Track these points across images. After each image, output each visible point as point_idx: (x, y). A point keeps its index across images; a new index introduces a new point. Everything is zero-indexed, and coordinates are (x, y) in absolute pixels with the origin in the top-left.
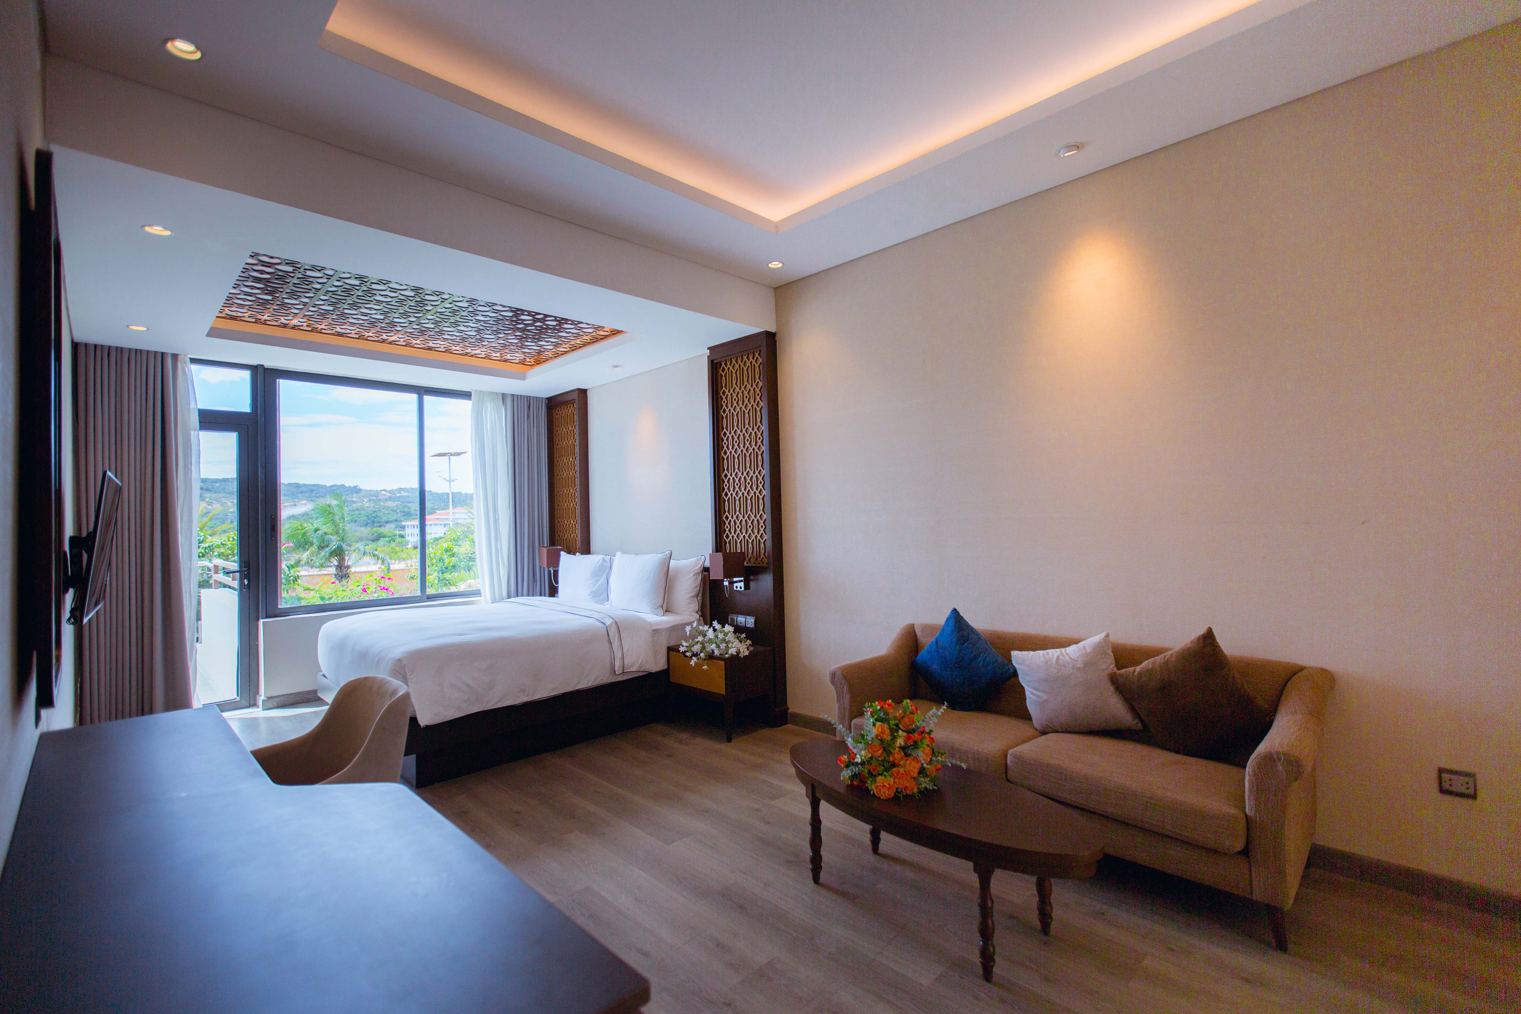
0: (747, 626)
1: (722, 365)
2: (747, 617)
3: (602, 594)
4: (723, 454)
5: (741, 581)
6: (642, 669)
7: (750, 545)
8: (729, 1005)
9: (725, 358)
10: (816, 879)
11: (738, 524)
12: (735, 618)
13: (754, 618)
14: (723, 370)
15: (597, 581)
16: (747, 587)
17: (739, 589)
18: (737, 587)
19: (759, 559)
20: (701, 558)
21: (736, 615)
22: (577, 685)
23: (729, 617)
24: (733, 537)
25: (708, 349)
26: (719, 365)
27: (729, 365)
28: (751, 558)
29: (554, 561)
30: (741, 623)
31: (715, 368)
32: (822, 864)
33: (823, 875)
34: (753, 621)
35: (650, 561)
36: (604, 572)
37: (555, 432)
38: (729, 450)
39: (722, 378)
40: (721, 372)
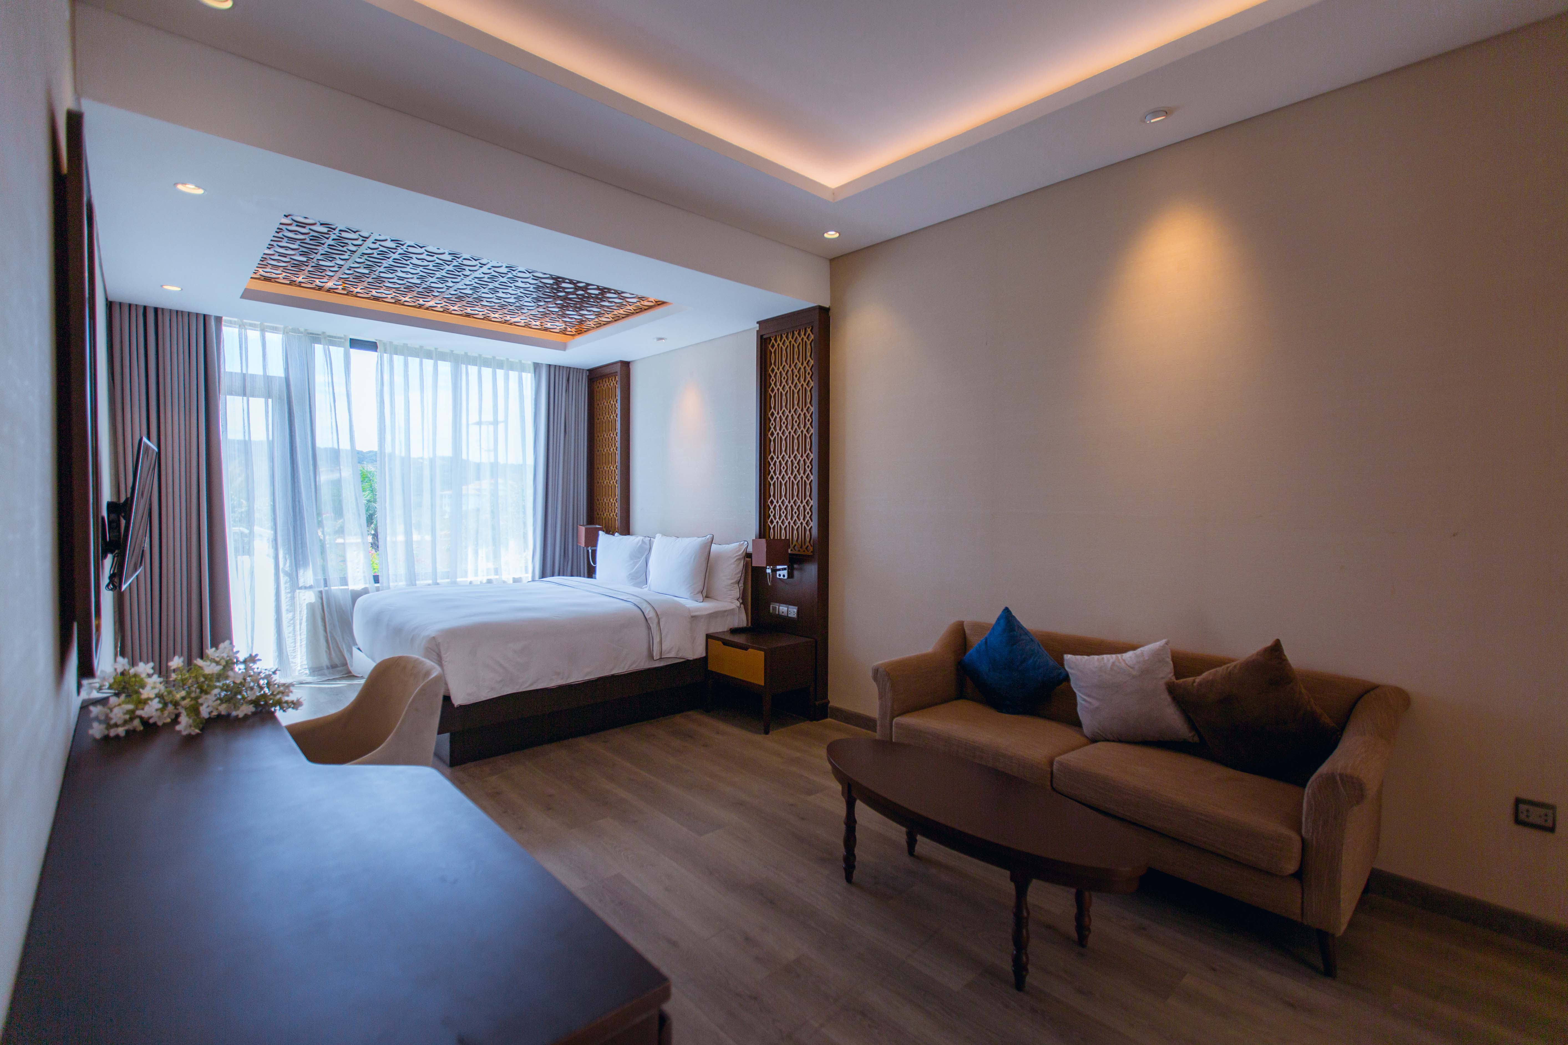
0: (789, 615)
1: (771, 340)
2: (790, 606)
3: (641, 576)
4: (769, 436)
5: (785, 569)
6: (680, 655)
7: (795, 532)
8: (756, 998)
9: (775, 334)
10: (849, 878)
11: (783, 509)
12: (777, 607)
13: (797, 607)
14: (773, 346)
15: (635, 563)
16: (791, 575)
17: (782, 577)
18: (780, 575)
19: (804, 547)
20: (744, 543)
21: (778, 604)
22: (611, 670)
23: (771, 606)
24: (777, 522)
25: (758, 323)
26: (768, 341)
27: (779, 342)
28: (795, 545)
29: (592, 540)
30: (783, 612)
31: (764, 344)
32: (856, 864)
33: (856, 873)
34: (796, 610)
35: (690, 545)
36: (644, 553)
37: (596, 406)
38: (776, 433)
39: (771, 354)
40: (770, 348)
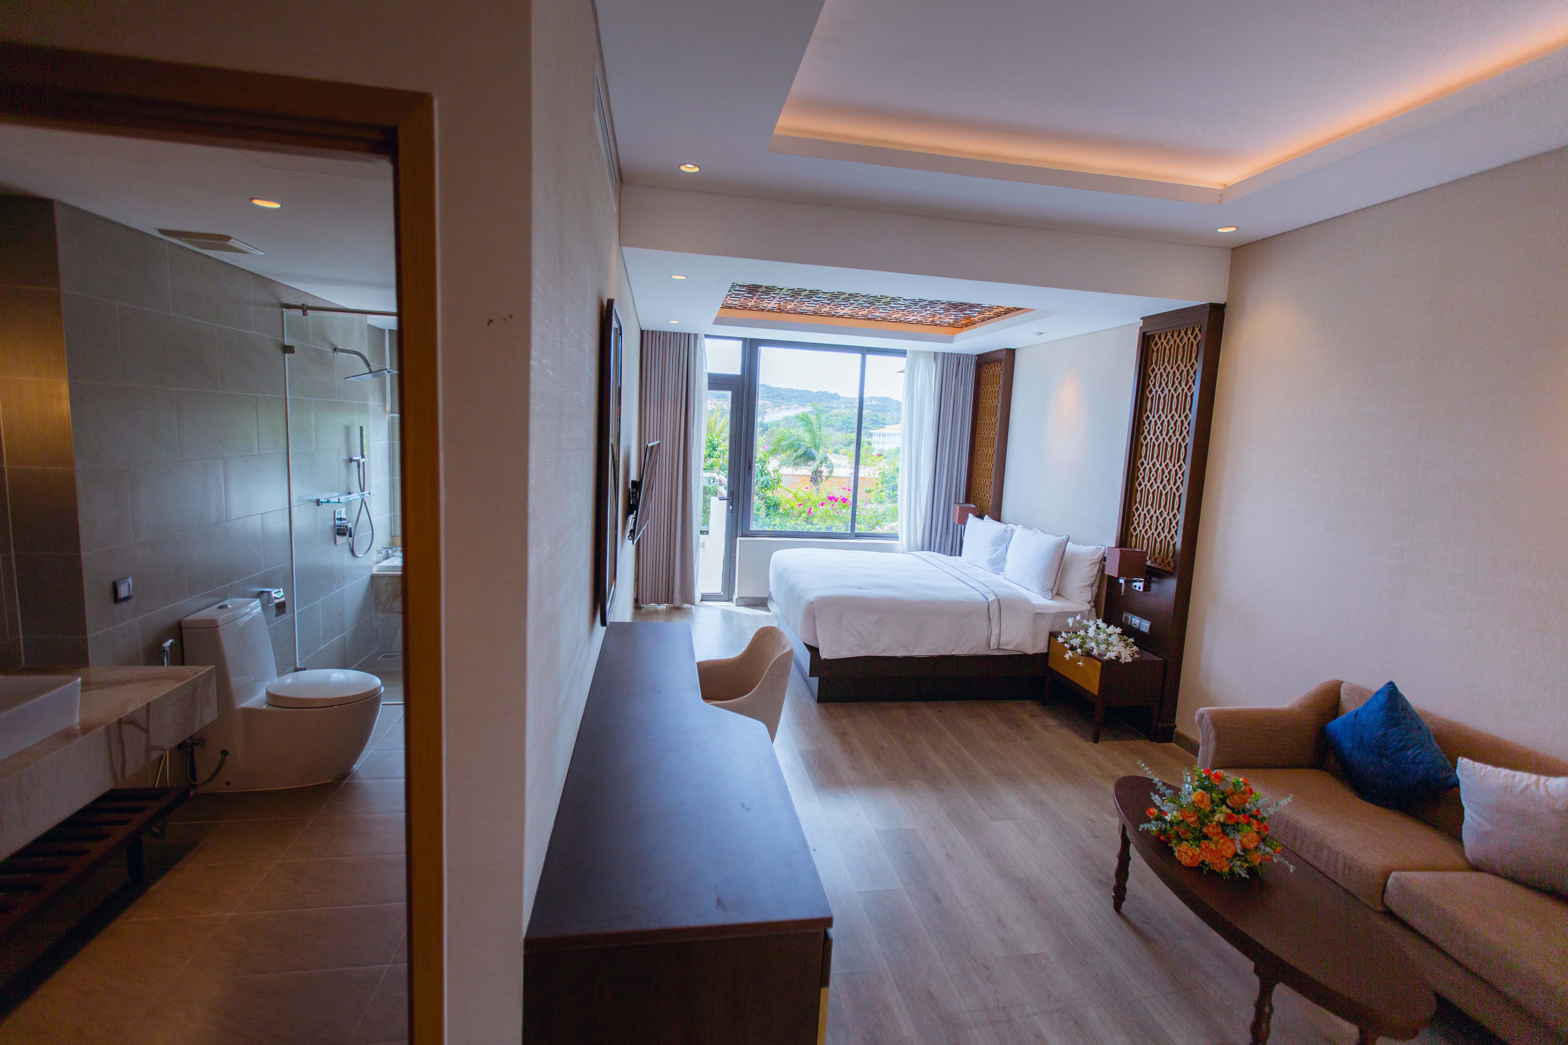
0: (1141, 629)
1: (1155, 338)
2: (1143, 620)
3: (998, 564)
4: (1142, 440)
5: (1141, 581)
6: (1018, 649)
7: (1158, 544)
8: (988, 968)
9: (1160, 332)
10: (1118, 905)
11: (1148, 519)
12: (1130, 617)
13: (1150, 623)
14: (1156, 344)
15: (996, 550)
16: (1147, 588)
17: (1137, 589)
18: (1135, 586)
19: (1166, 562)
20: (1101, 548)
21: (1131, 615)
22: (952, 651)
23: (1124, 615)
24: (1141, 531)
25: (1142, 319)
26: (1152, 338)
27: (1162, 340)
28: (1156, 558)
29: (963, 520)
30: (1135, 624)
31: (1146, 342)
32: (1126, 896)
33: (1125, 905)
34: (1148, 625)
35: (1050, 540)
36: (1003, 541)
37: (981, 390)
38: (1149, 437)
39: (1154, 352)
40: (1153, 346)
